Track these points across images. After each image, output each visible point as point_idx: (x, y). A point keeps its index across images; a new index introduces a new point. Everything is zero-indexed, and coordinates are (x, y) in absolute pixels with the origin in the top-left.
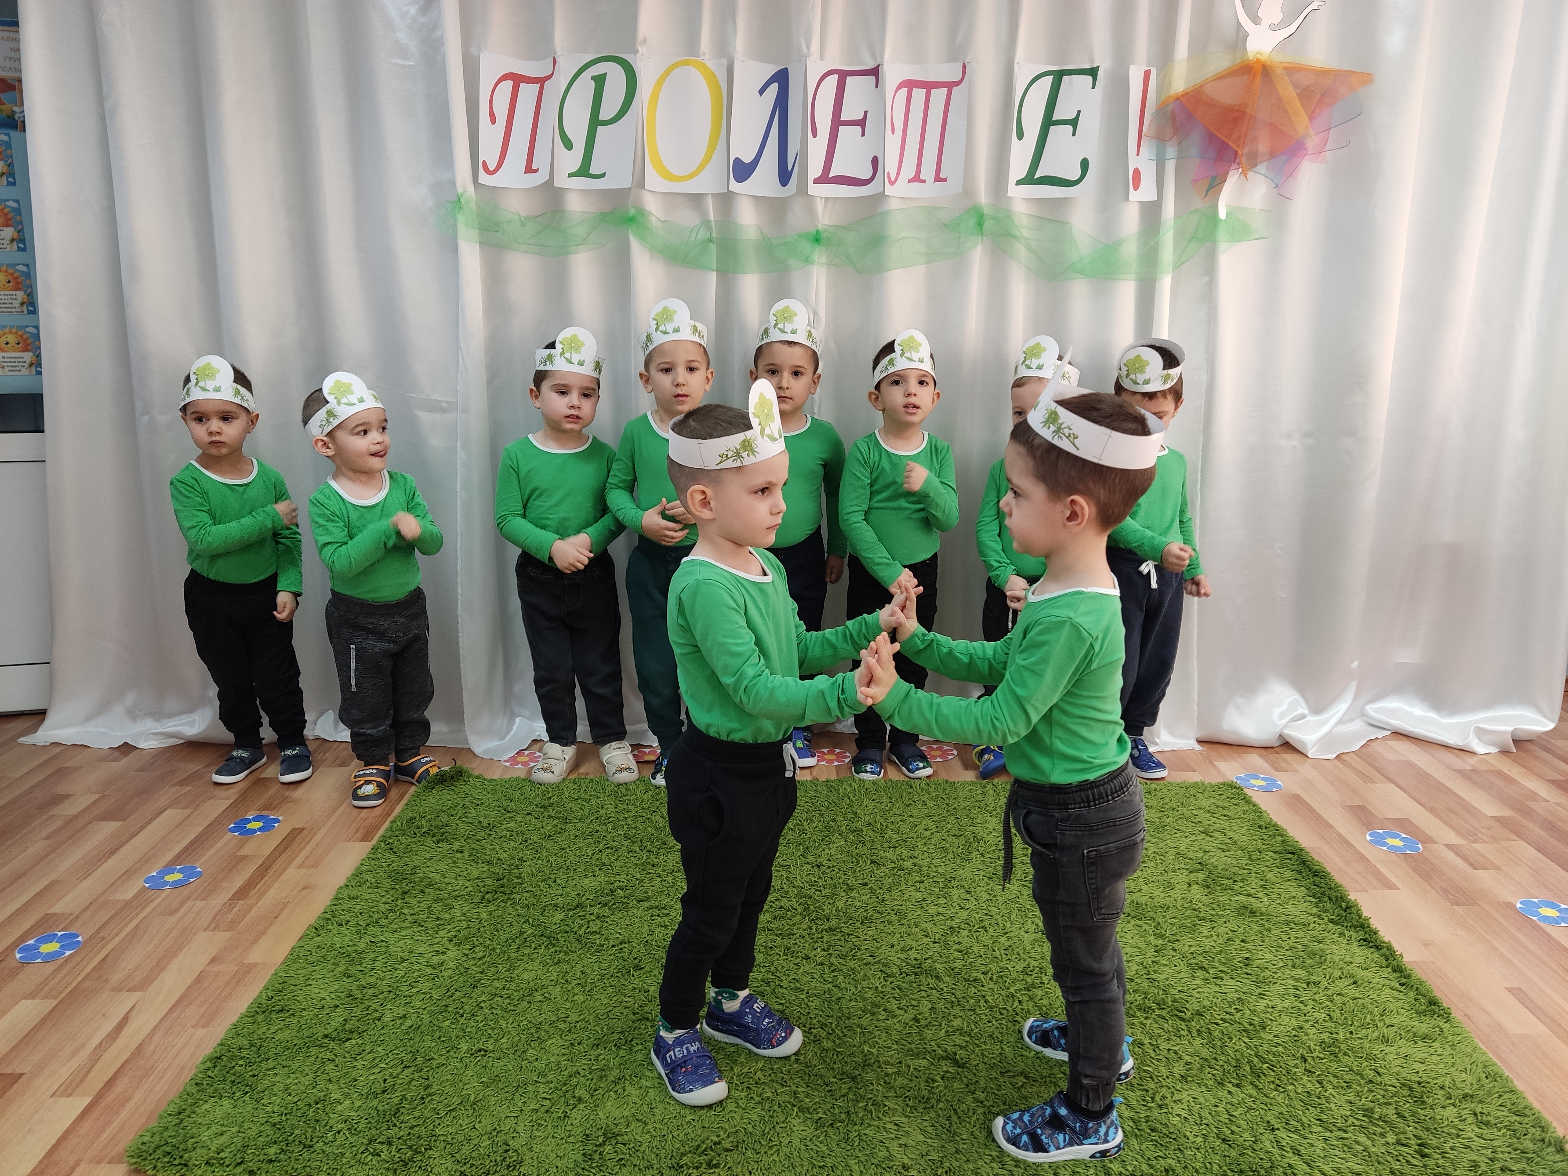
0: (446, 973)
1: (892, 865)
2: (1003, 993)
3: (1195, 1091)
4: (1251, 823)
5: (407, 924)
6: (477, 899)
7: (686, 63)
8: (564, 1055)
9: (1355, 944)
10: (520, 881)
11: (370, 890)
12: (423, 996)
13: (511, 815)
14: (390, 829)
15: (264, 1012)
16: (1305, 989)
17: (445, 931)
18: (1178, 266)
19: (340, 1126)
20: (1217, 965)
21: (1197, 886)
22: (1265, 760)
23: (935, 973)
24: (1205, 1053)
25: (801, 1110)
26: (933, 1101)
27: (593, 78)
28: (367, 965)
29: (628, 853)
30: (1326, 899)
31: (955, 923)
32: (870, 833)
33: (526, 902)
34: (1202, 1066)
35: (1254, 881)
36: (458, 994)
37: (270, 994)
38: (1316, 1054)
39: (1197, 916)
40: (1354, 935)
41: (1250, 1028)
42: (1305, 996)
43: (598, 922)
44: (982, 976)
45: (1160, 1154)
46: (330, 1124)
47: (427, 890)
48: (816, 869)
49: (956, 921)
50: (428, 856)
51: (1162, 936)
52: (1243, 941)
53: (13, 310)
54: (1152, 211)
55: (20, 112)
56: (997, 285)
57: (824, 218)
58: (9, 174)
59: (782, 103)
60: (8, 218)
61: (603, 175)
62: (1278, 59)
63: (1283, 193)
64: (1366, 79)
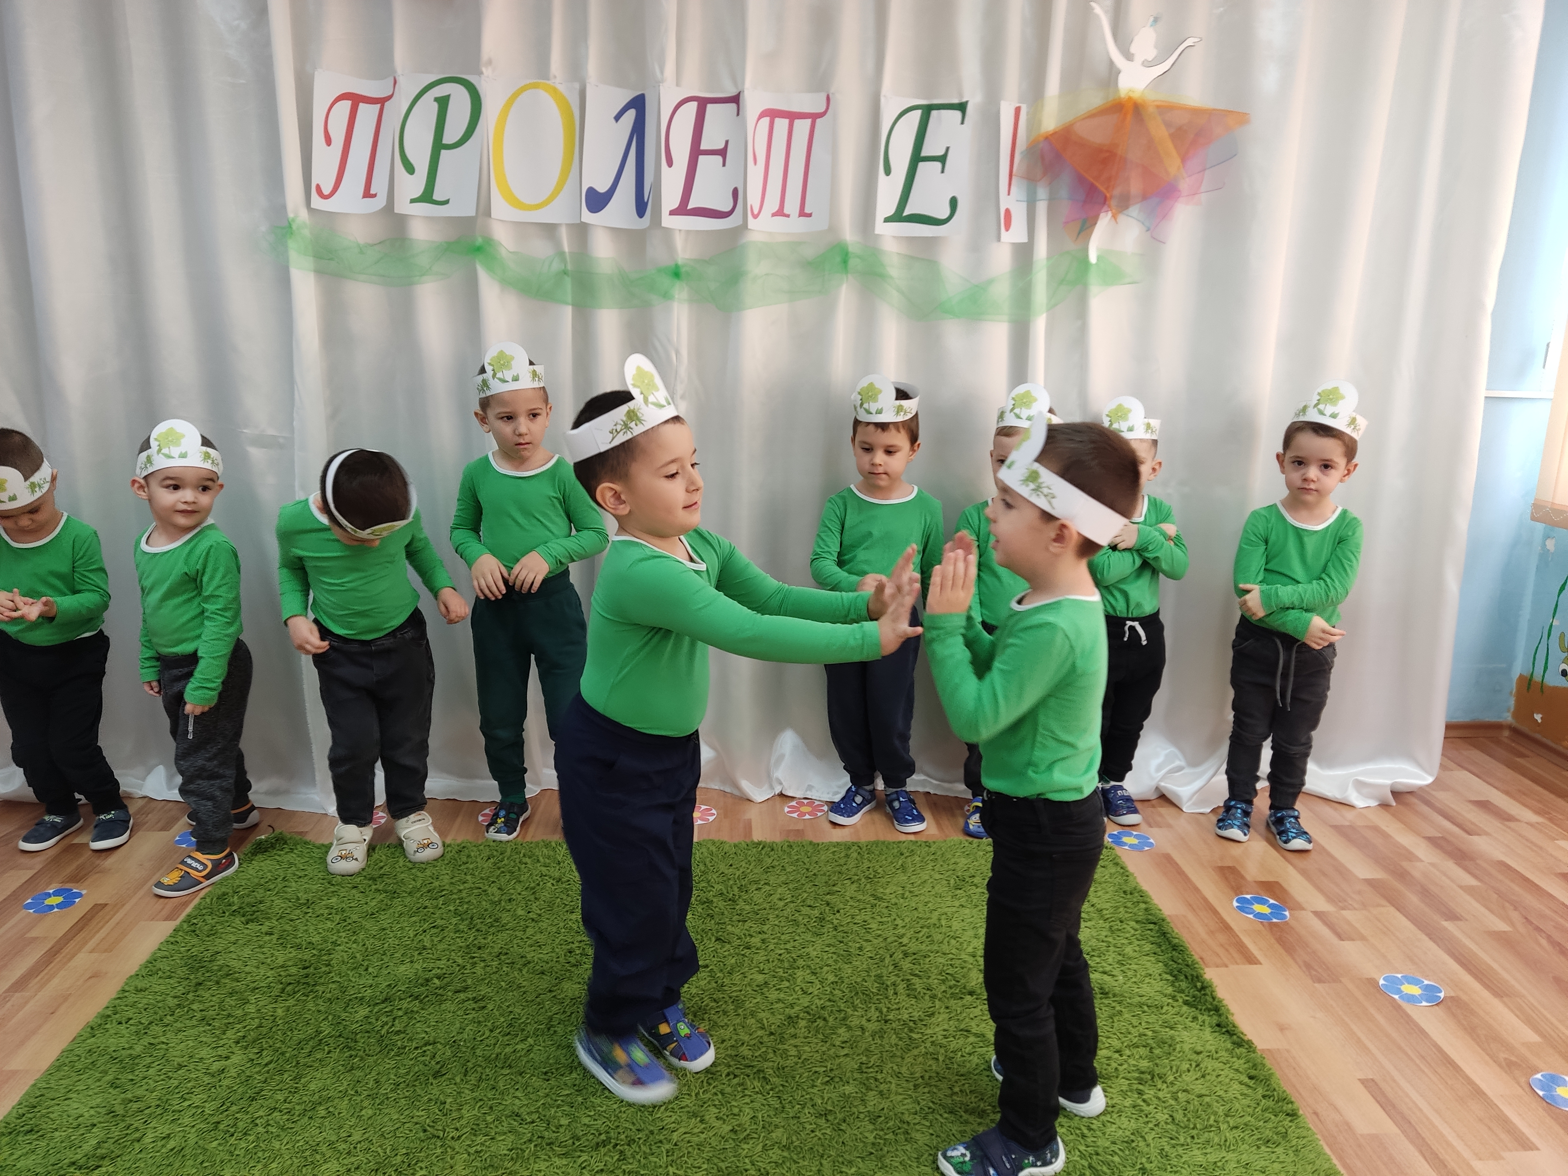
0: (226, 1082)
1: (739, 943)
5: (194, 1022)
6: (276, 992)
7: (535, 86)
9: (1208, 1030)
11: (161, 981)
12: (194, 1111)
14: (198, 908)
17: (234, 1031)
18: (1051, 308)
27: (436, 99)
28: (140, 1072)
29: (455, 933)
30: (1182, 977)
31: (792, 1012)
33: (329, 995)
35: (1111, 957)
40: (1207, 1019)
43: (404, 1018)
47: (223, 981)
49: (797, 1008)
50: (233, 939)
54: (1024, 251)
56: (864, 325)
57: (684, 253)
59: (639, 131)
61: (446, 202)
62: (1151, 97)
63: (1155, 236)
64: (1242, 119)
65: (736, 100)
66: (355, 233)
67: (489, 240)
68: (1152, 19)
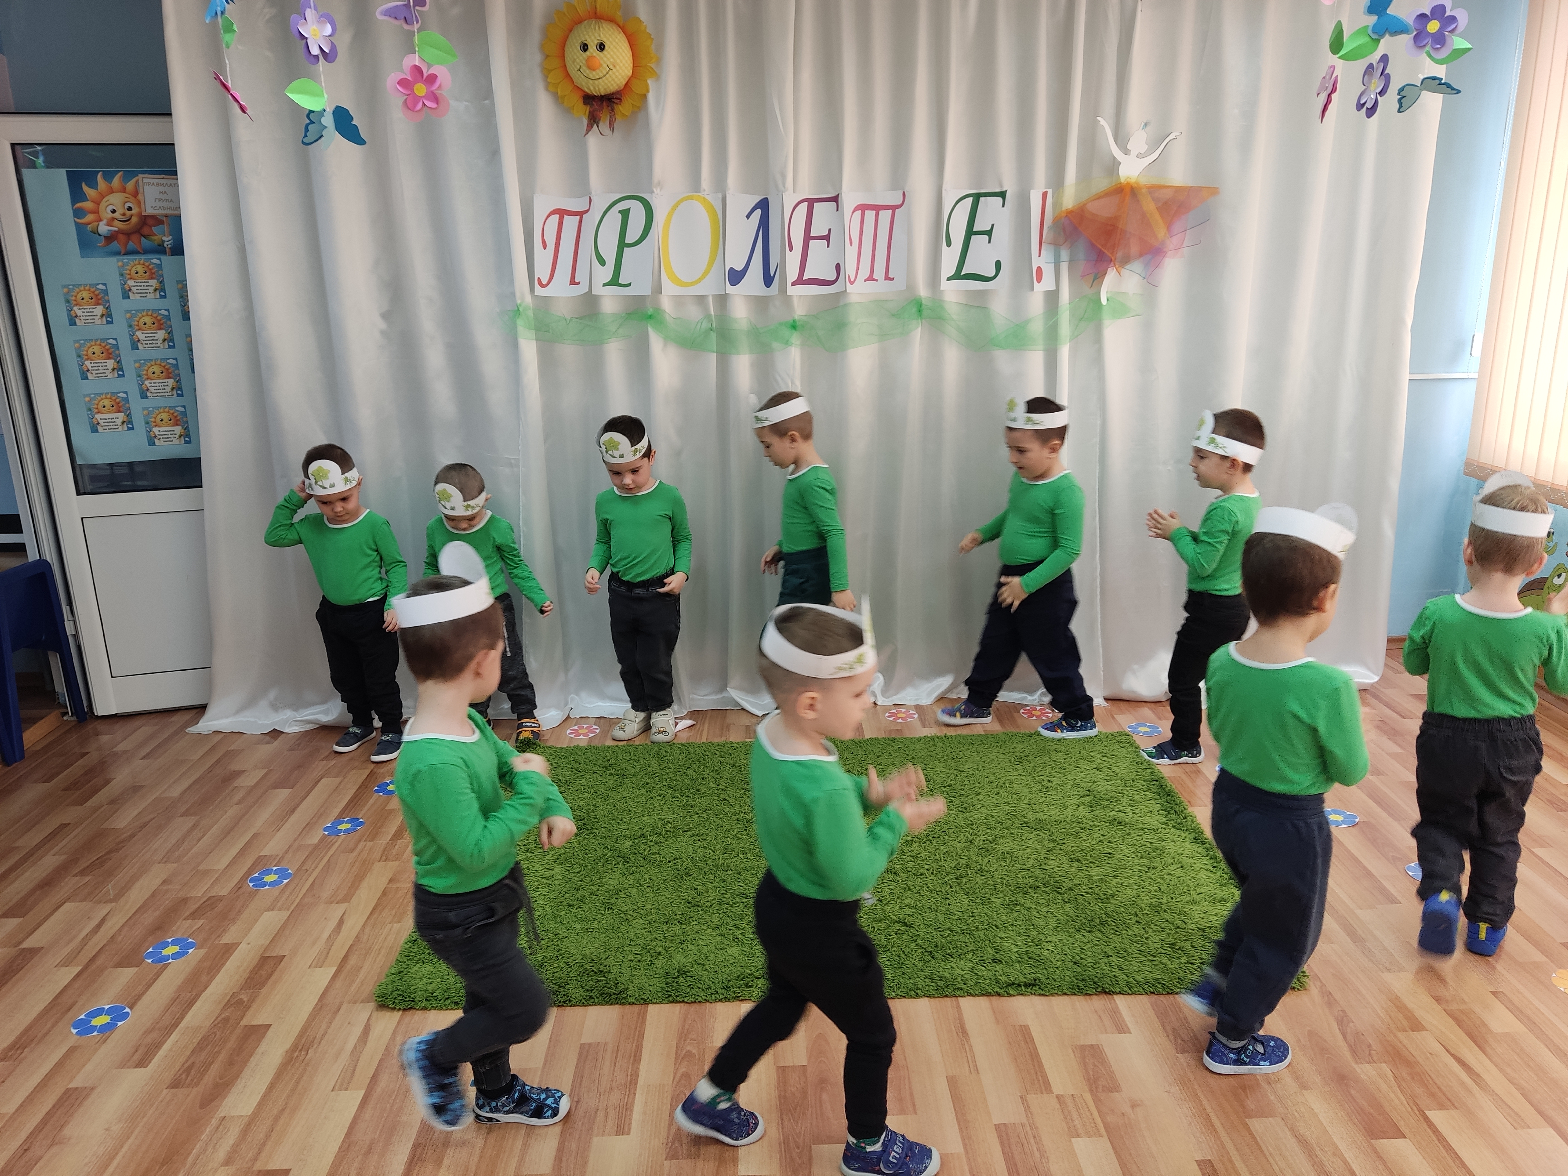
2: (940, 881)
3: (1061, 935)
4: (1131, 760)
7: (691, 198)
10: (596, 820)
13: (582, 774)
16: (1146, 872)
18: (1074, 338)
20: (1089, 858)
21: (1084, 806)
23: (893, 871)
24: (1072, 914)
26: (889, 947)
27: (621, 211)
30: (1173, 812)
34: (1068, 921)
35: (1125, 802)
36: (567, 895)
38: (1146, 912)
39: (1080, 827)
41: (1104, 897)
42: (1145, 876)
44: (926, 872)
45: (1032, 971)
51: (1054, 841)
52: (1109, 842)
53: (166, 394)
54: (1052, 297)
55: (168, 240)
56: (934, 356)
57: (800, 311)
58: (161, 290)
59: (764, 225)
60: (161, 323)
61: (629, 285)
62: (1143, 181)
63: (1150, 282)
64: (1214, 191)
65: (836, 199)
66: (562, 310)
67: (658, 310)
68: (1143, 124)
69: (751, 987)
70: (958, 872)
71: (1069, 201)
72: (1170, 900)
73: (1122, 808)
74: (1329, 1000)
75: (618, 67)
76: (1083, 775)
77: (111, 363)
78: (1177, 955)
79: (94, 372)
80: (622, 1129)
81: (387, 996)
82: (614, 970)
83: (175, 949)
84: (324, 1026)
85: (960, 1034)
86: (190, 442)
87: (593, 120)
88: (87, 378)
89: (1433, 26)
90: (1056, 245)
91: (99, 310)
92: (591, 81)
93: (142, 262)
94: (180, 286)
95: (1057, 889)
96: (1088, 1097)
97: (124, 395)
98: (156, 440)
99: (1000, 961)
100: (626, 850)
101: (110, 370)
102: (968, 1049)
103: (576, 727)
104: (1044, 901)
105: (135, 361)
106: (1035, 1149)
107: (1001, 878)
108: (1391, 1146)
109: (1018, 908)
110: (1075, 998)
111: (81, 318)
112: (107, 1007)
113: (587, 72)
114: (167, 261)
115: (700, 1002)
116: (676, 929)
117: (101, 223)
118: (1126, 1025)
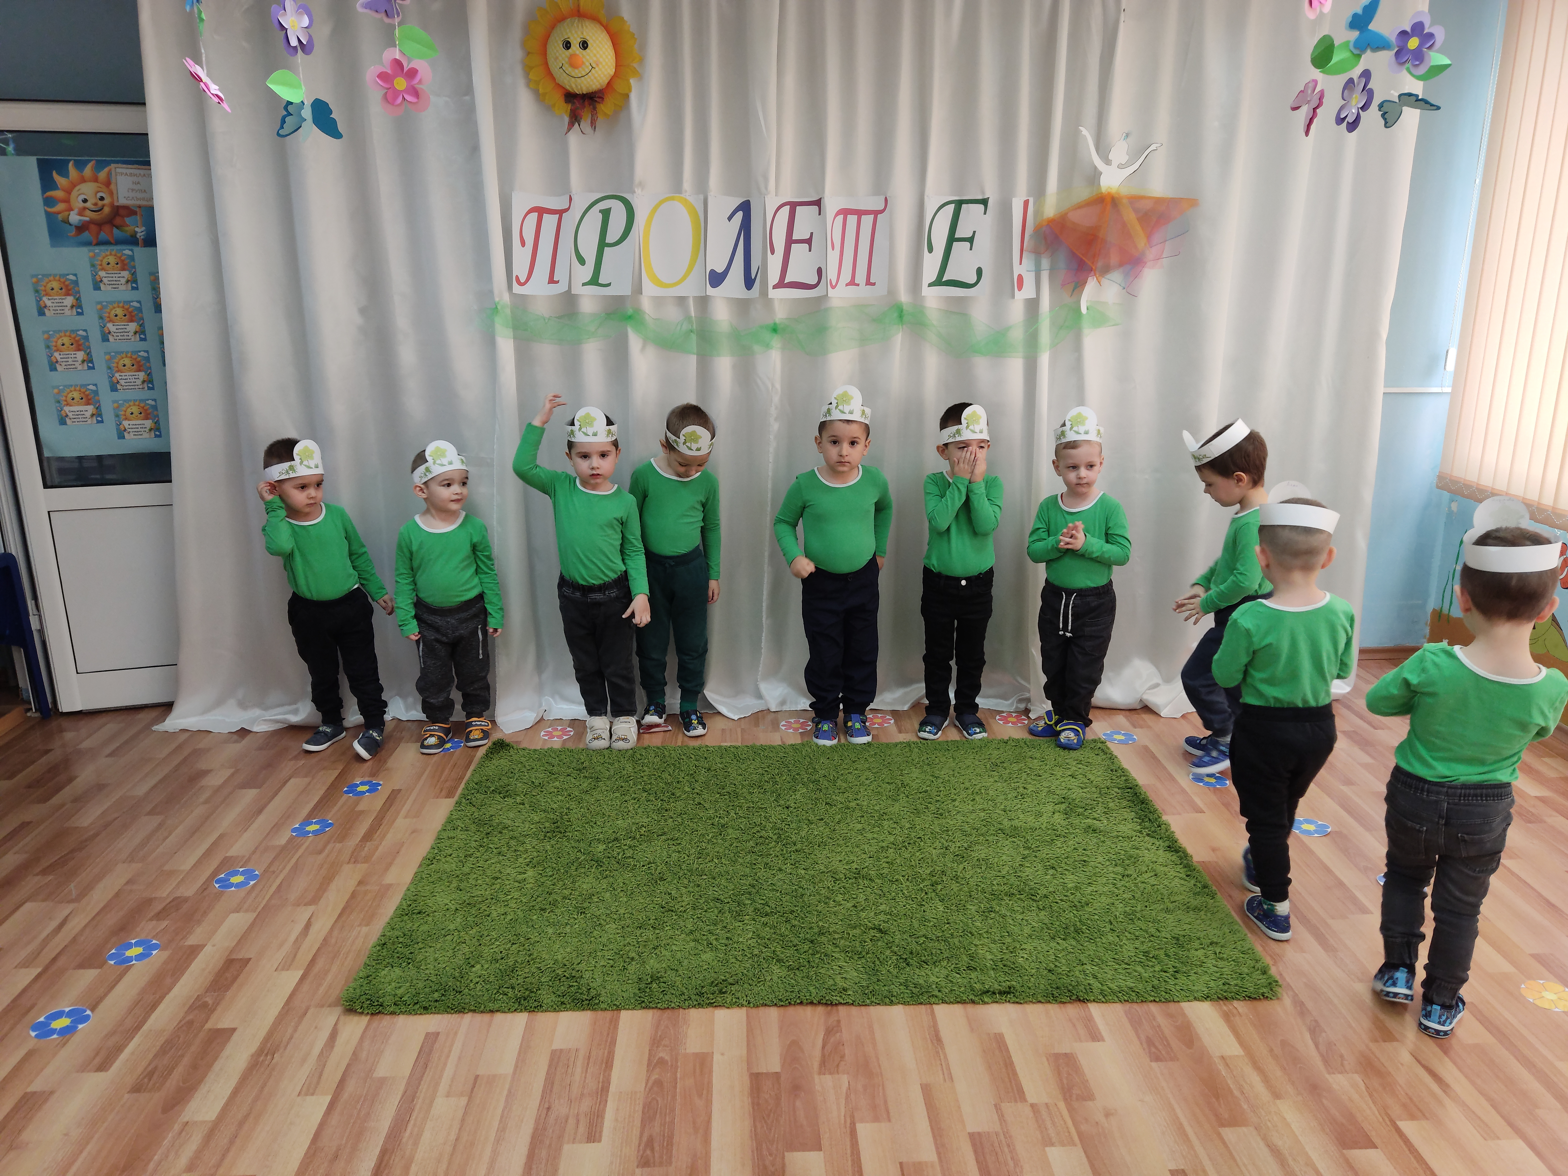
0: (529, 886)
1: (841, 805)
2: (915, 888)
3: (1036, 943)
4: (1106, 767)
5: (494, 855)
6: (541, 837)
7: (672, 199)
8: (618, 933)
9: (1162, 850)
10: (570, 823)
13: (555, 776)
14: (466, 789)
15: (407, 915)
16: (1120, 880)
18: (1054, 346)
19: (478, 979)
20: (1063, 865)
21: (1059, 814)
22: (1128, 720)
24: (1046, 921)
25: (778, 961)
26: (864, 953)
27: (602, 211)
29: (647, 801)
32: (826, 783)
33: (577, 838)
34: (1043, 928)
35: (1100, 809)
36: (539, 899)
37: (409, 903)
38: (1120, 920)
39: (1055, 834)
40: (1162, 844)
41: (1078, 904)
42: (1119, 884)
43: (630, 850)
44: (901, 878)
45: (1007, 979)
46: (470, 979)
47: (503, 831)
48: (785, 809)
49: (886, 842)
50: (499, 807)
51: (1030, 848)
52: (1084, 850)
53: (137, 387)
54: (1033, 305)
55: (140, 232)
56: (915, 363)
57: (780, 314)
58: (133, 281)
59: (746, 227)
60: (132, 315)
61: (609, 285)
62: (1125, 191)
63: (1130, 291)
64: (1193, 203)
65: (818, 203)
66: (542, 309)
67: (638, 311)
68: (1124, 134)
69: (724, 993)
70: (934, 879)
71: (1051, 209)
72: (1143, 908)
73: (1096, 816)
74: (1301, 1009)
75: (600, 66)
76: (1058, 782)
77: (80, 355)
78: (1151, 964)
79: (64, 364)
80: (593, 1136)
81: (355, 1000)
82: (587, 975)
83: (138, 950)
84: (290, 1031)
85: (935, 1042)
86: (160, 436)
87: (575, 118)
88: (56, 369)
89: (1413, 43)
90: (1037, 253)
91: (69, 301)
92: (573, 79)
93: (113, 253)
94: (152, 278)
95: (1032, 896)
96: (1062, 1105)
97: (94, 388)
98: (126, 434)
99: (975, 968)
100: (600, 854)
101: (80, 362)
102: (942, 1057)
103: (550, 729)
104: (1019, 908)
105: (106, 353)
106: (1009, 1159)
107: (977, 885)
108: (1362, 1156)
109: (993, 915)
110: (1049, 1006)
111: (51, 308)
112: (67, 1010)
113: (569, 70)
114: (139, 252)
115: (673, 1008)
116: (649, 934)
117: (72, 212)
118: (1100, 1033)
